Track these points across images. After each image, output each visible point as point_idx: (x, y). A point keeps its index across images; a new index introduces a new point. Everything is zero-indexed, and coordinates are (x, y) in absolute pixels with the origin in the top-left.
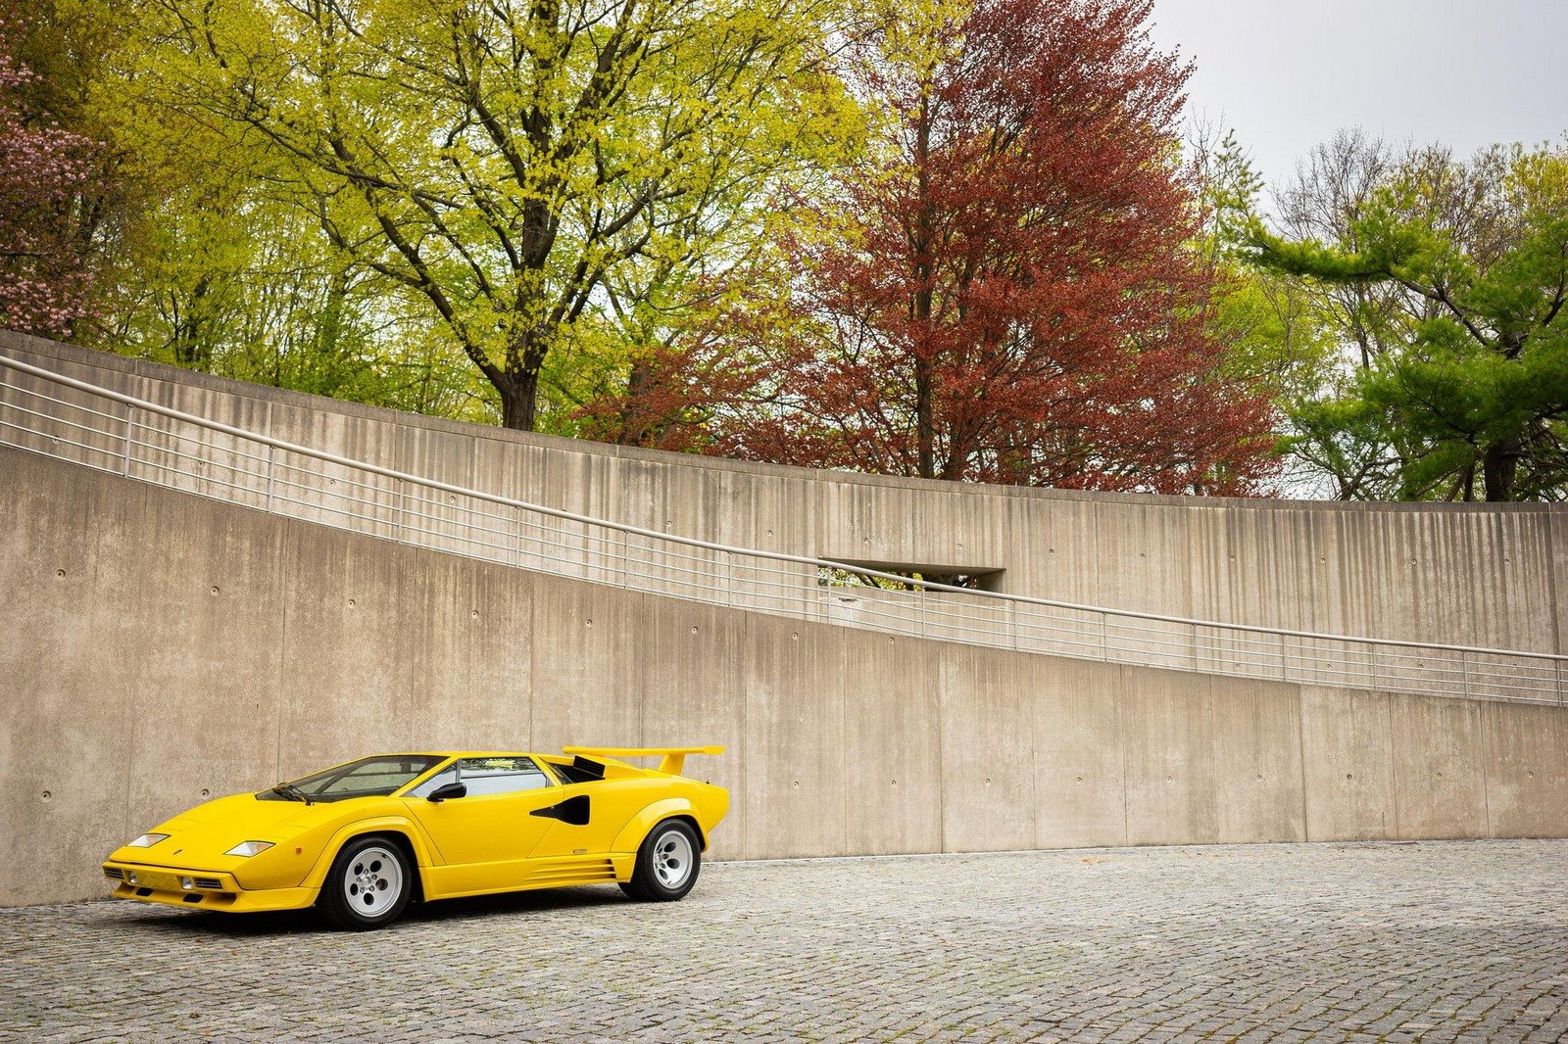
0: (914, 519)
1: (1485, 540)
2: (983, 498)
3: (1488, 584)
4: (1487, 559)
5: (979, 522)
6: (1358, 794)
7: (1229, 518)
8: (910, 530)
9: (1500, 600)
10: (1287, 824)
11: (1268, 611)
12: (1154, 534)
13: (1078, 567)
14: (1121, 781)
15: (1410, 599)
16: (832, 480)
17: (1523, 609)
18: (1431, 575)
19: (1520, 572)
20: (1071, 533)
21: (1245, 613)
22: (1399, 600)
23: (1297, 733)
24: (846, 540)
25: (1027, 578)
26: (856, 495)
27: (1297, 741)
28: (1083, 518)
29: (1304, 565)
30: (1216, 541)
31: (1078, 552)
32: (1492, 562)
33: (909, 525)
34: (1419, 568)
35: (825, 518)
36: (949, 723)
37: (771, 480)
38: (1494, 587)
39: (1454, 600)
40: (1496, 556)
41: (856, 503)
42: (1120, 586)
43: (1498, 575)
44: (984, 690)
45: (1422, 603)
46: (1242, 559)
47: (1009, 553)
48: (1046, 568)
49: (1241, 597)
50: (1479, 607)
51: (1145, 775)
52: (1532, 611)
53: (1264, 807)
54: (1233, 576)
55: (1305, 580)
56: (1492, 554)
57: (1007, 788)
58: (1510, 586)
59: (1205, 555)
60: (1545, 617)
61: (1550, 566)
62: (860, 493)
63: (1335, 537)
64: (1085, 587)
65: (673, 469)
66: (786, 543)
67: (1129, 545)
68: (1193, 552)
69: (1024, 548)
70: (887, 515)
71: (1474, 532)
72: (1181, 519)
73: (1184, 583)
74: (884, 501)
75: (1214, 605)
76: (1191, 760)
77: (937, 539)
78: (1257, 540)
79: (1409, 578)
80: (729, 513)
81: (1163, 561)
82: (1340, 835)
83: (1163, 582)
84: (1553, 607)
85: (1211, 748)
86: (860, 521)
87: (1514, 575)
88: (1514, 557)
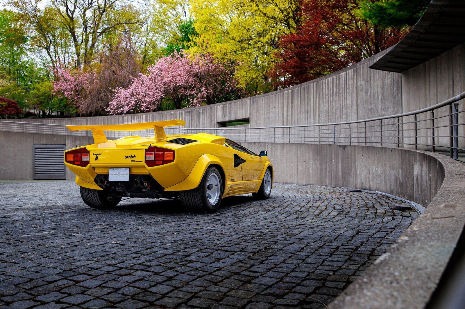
0: (233, 110)
1: (343, 82)
2: (245, 102)
3: (343, 98)
4: (343, 89)
5: (245, 107)
7: (292, 93)
13: (263, 114)
15: (327, 108)
17: (350, 105)
18: (332, 98)
19: (350, 91)
20: (261, 106)
24: (221, 117)
25: (253, 119)
26: (223, 107)
28: (264, 101)
29: (306, 102)
30: (289, 100)
31: (263, 110)
34: (329, 97)
35: (218, 114)
38: (345, 99)
39: (336, 105)
40: (345, 88)
41: (223, 109)
43: (346, 94)
45: (330, 108)
46: (294, 104)
47: (250, 113)
48: (257, 116)
50: (341, 107)
52: (352, 105)
54: (292, 109)
55: (306, 107)
58: (348, 98)
59: (287, 105)
60: (355, 107)
61: (357, 87)
63: (312, 92)
66: (211, 120)
67: (273, 106)
69: (253, 111)
70: (228, 110)
71: (341, 80)
73: (282, 113)
74: (228, 107)
77: (238, 113)
79: (327, 101)
80: (202, 117)
81: (279, 108)
84: (357, 102)
86: (224, 113)
87: (349, 93)
88: (349, 87)
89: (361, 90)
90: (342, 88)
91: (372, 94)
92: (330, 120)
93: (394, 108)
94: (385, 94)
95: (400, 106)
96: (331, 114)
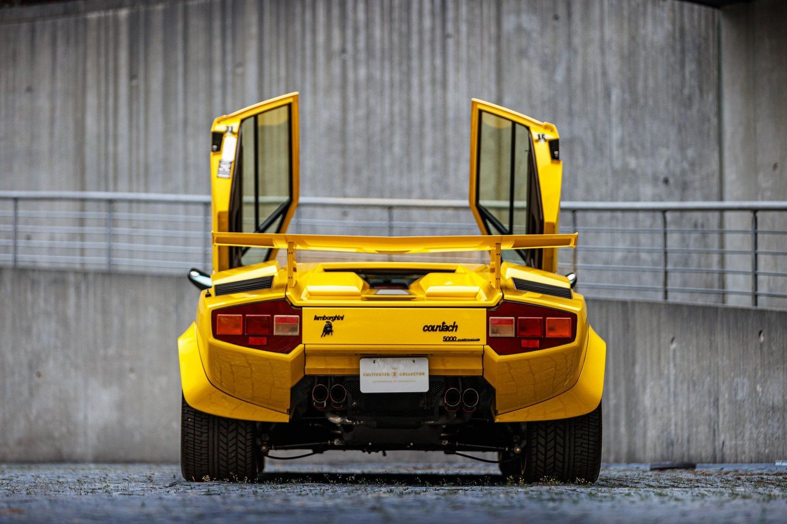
3: (427, 78)
4: (427, 36)
7: (133, 20)
9: (439, 102)
11: (173, 150)
12: (44, 59)
15: (337, 114)
18: (362, 72)
19: (463, 53)
21: (146, 156)
22: (325, 115)
29: (217, 77)
30: (116, 58)
32: (432, 41)
34: (350, 63)
38: (433, 81)
39: (387, 107)
40: (438, 32)
43: (438, 62)
45: (351, 117)
49: (142, 136)
50: (415, 116)
56: (433, 29)
58: (451, 79)
61: (499, 37)
67: (15, 78)
72: (76, 34)
73: (77, 122)
79: (337, 81)
81: (52, 95)
83: (53, 122)
87: (458, 59)
88: (458, 31)
89: (522, 53)
90: (421, 32)
91: (577, 76)
92: (351, 176)
93: (682, 148)
94: (640, 85)
95: (713, 142)
96: (356, 144)
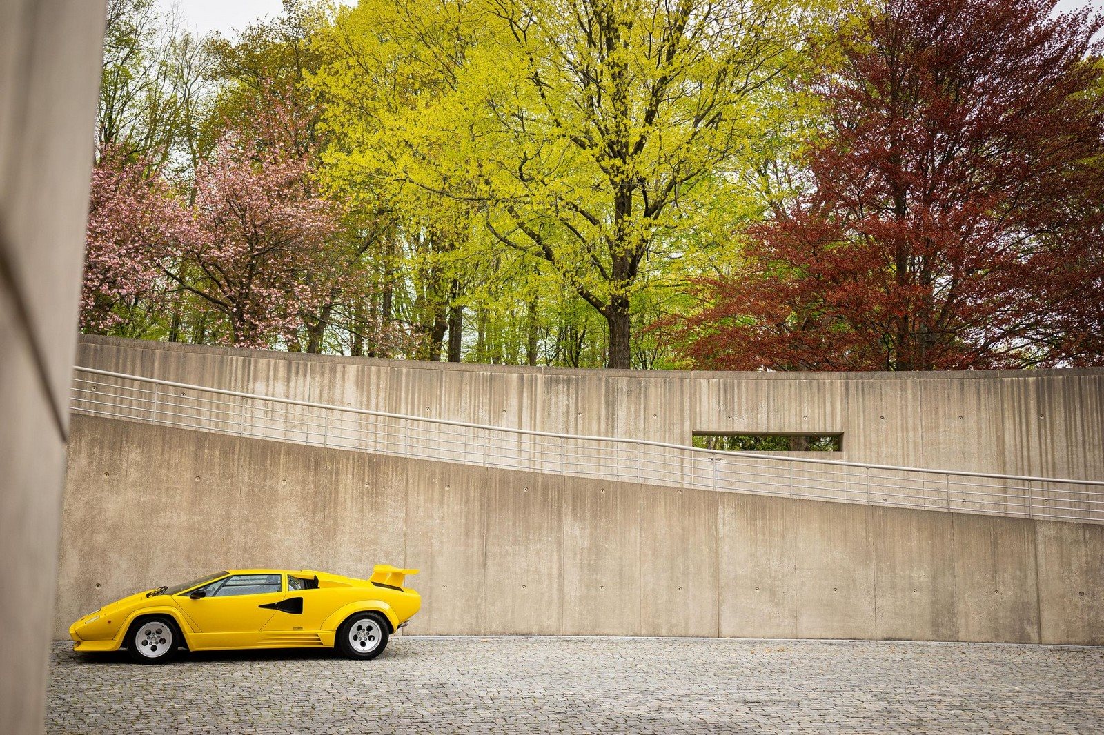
0: (768, 401)
2: (824, 383)
5: (821, 400)
6: (1090, 607)
7: (1040, 385)
8: (765, 408)
10: (1022, 629)
11: (1075, 457)
12: (972, 401)
13: (905, 429)
14: (872, 592)
16: (703, 378)
20: (899, 404)
21: (1053, 459)
23: (1032, 558)
24: (714, 418)
25: (862, 439)
26: (722, 387)
27: (1032, 564)
28: (910, 392)
30: (1027, 404)
31: (905, 418)
33: (765, 405)
35: (698, 404)
36: (725, 548)
37: (656, 381)
41: (722, 392)
42: (941, 441)
44: (755, 525)
46: (1051, 416)
47: (847, 421)
48: (877, 431)
49: (1049, 447)
51: (893, 587)
53: (1001, 614)
54: (1043, 431)
57: (773, 594)
59: (1017, 415)
62: (725, 385)
64: (911, 445)
65: (584, 378)
66: (667, 422)
67: (949, 410)
68: (1006, 413)
69: (859, 417)
70: (747, 399)
72: (995, 388)
73: (998, 437)
74: (744, 389)
75: (1025, 453)
76: (934, 577)
77: (787, 414)
78: (1065, 401)
80: (624, 405)
81: (978, 421)
82: (1073, 640)
83: (979, 436)
85: (953, 569)
86: (725, 404)
